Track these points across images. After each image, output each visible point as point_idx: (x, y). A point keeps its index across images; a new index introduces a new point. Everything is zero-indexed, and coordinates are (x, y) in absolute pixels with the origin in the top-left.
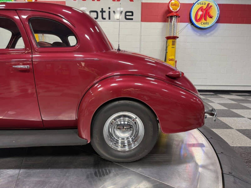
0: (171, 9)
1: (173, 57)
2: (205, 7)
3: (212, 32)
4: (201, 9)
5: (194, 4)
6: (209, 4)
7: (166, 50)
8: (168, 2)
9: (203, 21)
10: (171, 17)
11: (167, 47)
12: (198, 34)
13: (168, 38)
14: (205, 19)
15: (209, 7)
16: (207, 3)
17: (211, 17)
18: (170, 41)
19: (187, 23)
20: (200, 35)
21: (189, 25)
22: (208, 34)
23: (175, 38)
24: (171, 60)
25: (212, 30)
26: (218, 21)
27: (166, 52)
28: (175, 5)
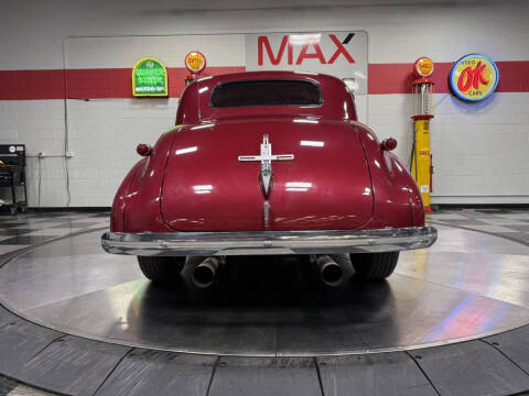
0: (420, 72)
1: (426, 149)
2: (473, 67)
3: (488, 107)
4: (468, 70)
5: (455, 63)
6: (479, 63)
7: (414, 137)
8: (414, 62)
9: (472, 89)
10: (420, 85)
11: (415, 133)
12: (465, 111)
13: (416, 118)
14: (476, 87)
15: (481, 67)
16: (477, 61)
17: (485, 83)
18: (420, 123)
19: (444, 95)
20: (469, 112)
21: (449, 97)
22: (481, 111)
23: (428, 117)
24: (425, 153)
25: (487, 104)
26: (498, 89)
27: (415, 141)
28: (425, 66)
